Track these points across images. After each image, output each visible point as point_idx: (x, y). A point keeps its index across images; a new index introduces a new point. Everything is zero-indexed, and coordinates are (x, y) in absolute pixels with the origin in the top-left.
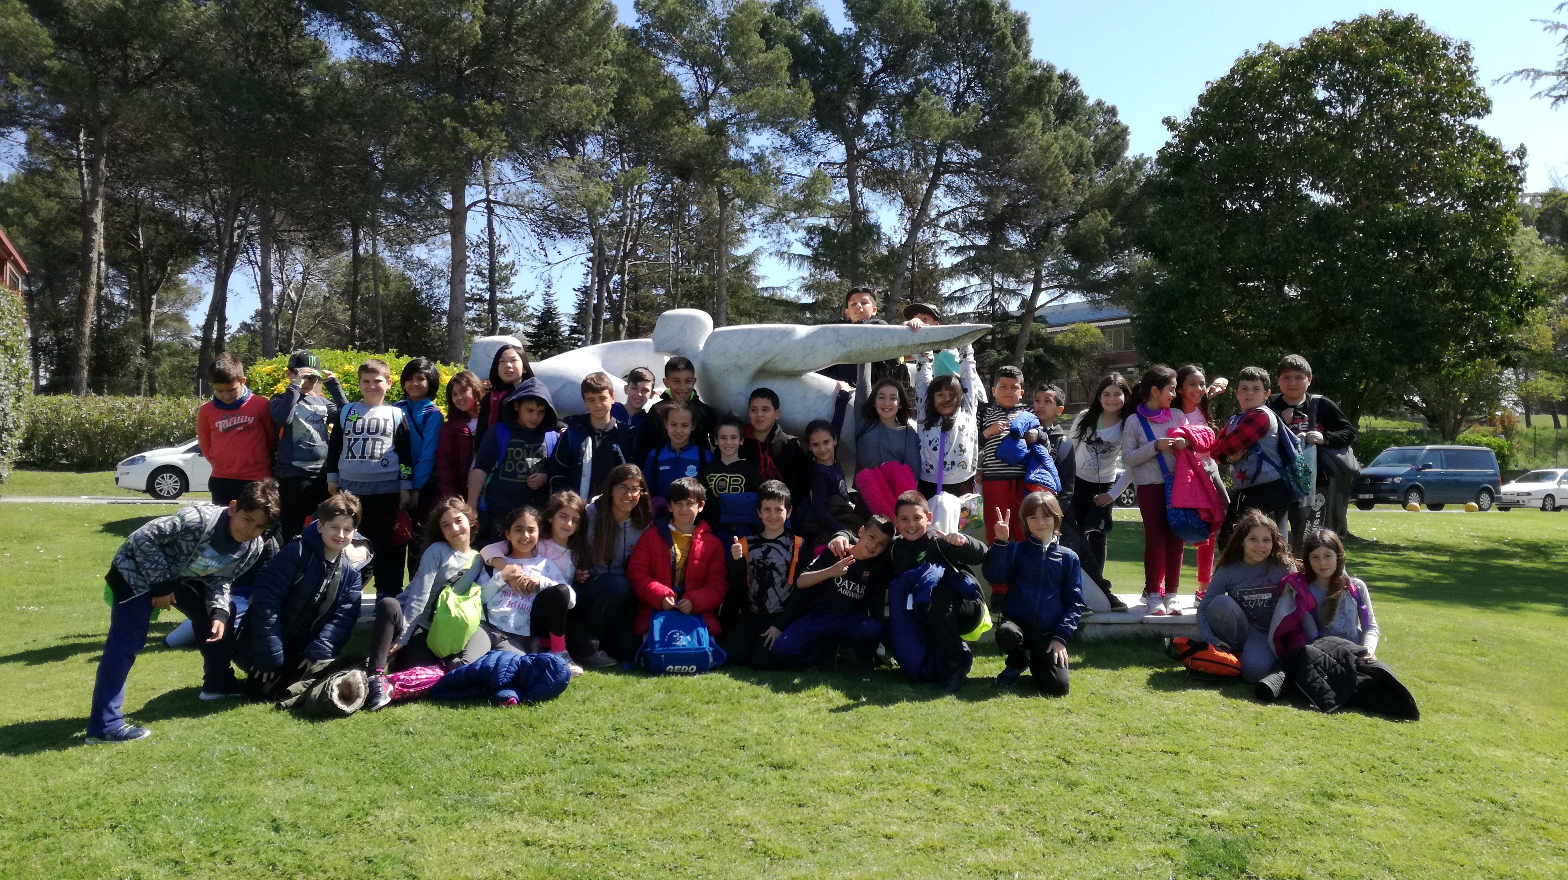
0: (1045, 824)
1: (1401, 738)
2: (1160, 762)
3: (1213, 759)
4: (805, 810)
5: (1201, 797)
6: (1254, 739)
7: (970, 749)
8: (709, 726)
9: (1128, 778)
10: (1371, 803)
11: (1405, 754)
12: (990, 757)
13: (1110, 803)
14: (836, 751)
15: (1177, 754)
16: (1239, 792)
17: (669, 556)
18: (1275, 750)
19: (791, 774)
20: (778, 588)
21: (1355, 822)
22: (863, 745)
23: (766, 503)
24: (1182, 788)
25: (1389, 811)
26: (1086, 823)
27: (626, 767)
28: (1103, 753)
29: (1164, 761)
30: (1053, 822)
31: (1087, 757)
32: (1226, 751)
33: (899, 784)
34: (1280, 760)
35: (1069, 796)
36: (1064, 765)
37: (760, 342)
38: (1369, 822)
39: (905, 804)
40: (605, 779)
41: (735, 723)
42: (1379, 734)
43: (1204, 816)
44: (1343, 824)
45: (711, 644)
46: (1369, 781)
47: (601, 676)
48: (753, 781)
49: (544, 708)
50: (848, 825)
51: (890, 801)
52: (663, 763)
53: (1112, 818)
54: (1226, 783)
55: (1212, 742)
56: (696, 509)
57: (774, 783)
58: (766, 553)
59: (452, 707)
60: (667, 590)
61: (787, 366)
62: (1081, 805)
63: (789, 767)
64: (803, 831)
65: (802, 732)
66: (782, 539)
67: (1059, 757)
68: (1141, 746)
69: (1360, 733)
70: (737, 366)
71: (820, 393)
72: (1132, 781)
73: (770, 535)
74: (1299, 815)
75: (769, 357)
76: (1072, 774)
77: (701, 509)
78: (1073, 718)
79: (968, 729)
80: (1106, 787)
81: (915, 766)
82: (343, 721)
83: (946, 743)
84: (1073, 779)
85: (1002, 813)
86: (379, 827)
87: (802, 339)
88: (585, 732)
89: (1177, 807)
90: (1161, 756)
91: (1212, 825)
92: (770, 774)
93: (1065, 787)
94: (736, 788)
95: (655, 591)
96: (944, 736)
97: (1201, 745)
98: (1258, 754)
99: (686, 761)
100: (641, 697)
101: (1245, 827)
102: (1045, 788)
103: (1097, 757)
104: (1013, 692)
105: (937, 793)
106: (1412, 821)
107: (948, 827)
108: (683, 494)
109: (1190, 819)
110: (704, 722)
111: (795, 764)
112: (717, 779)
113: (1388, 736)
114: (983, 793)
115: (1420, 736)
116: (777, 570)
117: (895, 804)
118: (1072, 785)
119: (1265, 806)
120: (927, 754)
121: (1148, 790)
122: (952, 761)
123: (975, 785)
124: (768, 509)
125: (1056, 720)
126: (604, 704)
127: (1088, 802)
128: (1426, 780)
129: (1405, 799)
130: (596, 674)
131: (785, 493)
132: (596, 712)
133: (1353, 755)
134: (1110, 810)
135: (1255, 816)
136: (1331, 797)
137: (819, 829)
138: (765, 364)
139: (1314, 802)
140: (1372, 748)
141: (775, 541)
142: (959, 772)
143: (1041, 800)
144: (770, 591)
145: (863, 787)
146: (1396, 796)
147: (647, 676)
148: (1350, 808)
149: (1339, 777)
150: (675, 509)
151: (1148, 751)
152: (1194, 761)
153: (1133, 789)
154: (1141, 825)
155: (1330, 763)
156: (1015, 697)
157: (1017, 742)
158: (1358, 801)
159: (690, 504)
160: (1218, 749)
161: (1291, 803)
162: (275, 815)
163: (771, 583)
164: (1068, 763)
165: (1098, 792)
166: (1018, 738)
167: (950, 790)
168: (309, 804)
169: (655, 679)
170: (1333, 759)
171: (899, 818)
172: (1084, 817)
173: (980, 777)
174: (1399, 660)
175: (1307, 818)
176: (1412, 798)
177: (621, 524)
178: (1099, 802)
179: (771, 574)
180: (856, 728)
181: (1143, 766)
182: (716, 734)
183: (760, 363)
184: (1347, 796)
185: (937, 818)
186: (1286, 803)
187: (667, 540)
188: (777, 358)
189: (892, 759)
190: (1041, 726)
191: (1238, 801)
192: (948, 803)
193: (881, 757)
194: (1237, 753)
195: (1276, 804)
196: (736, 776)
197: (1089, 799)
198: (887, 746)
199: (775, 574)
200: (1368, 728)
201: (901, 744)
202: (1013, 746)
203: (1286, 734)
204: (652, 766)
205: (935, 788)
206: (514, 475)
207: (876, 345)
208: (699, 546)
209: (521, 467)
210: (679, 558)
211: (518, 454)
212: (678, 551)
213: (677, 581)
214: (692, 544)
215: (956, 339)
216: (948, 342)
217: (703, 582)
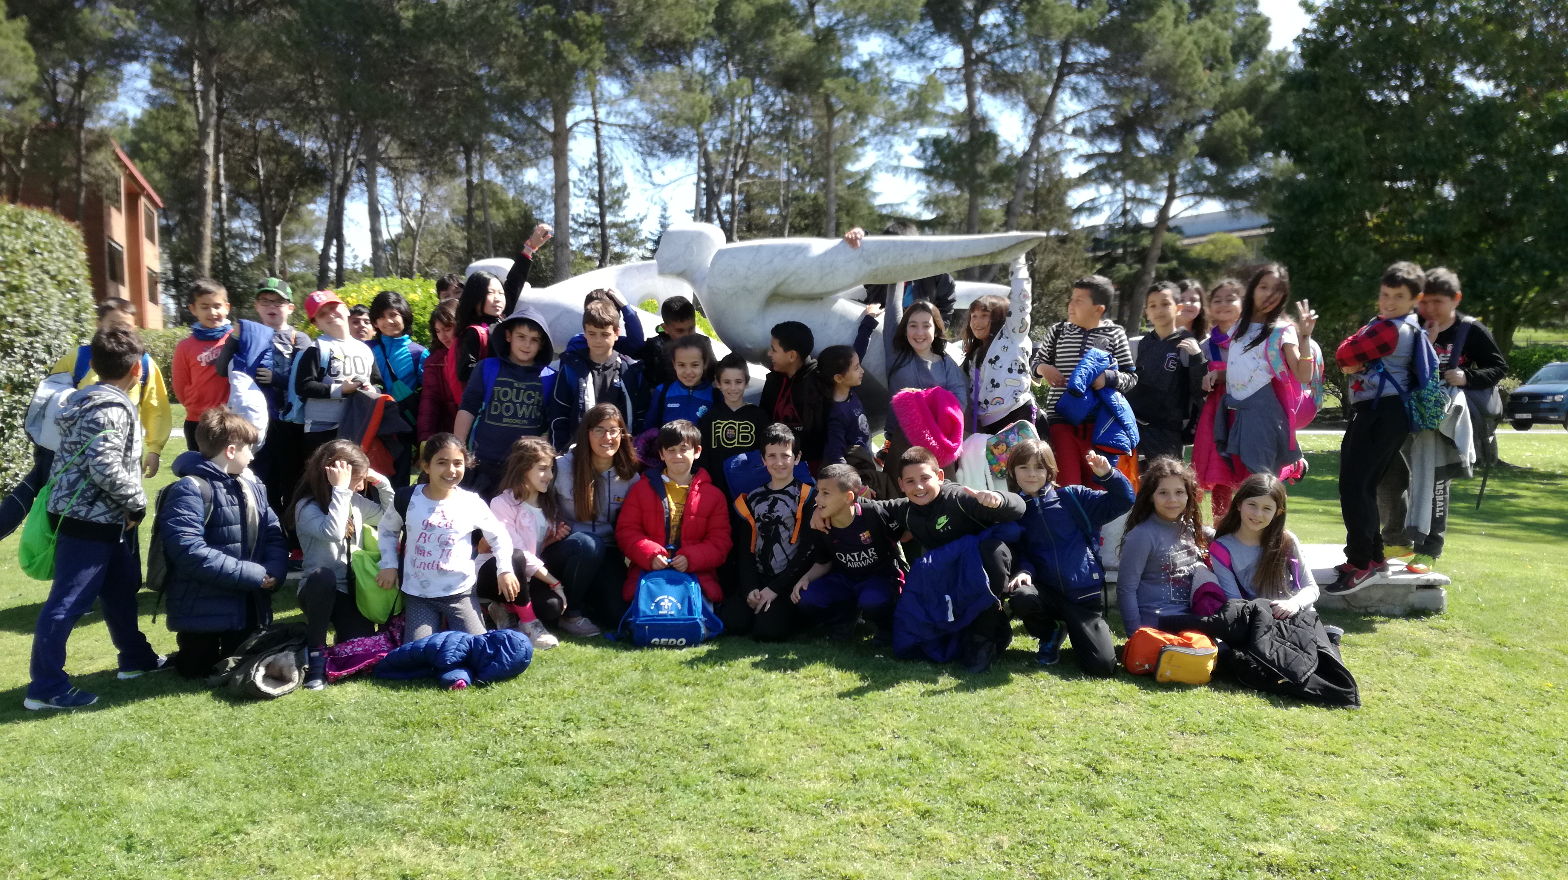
0: (1051, 863)
1: (1532, 738)
2: (1217, 773)
3: (1285, 768)
4: (755, 837)
5: (1263, 825)
6: (1343, 739)
7: (979, 754)
8: (675, 717)
9: (1172, 796)
10: (1484, 836)
11: (1537, 761)
12: (1003, 763)
13: (1142, 833)
14: (816, 754)
15: (1240, 761)
16: (1311, 818)
17: (662, 508)
18: (1366, 757)
19: (752, 785)
20: (785, 544)
21: (1460, 865)
22: (851, 746)
23: (770, 449)
24: (1238, 812)
25: (1506, 848)
26: (1106, 862)
27: (560, 773)
28: (1145, 760)
29: (1222, 771)
30: (1063, 859)
31: (1124, 765)
32: (1305, 756)
33: (880, 802)
34: (1372, 770)
35: (1090, 822)
36: (1094, 777)
37: (771, 261)
38: (1478, 864)
39: (881, 830)
40: (530, 788)
41: (707, 713)
42: (1504, 733)
43: (1260, 854)
44: (1444, 867)
46: (1484, 802)
47: (578, 648)
48: (704, 794)
49: (496, 690)
50: (802, 859)
51: (862, 825)
52: (605, 767)
53: (1140, 854)
54: (1296, 803)
55: (1289, 744)
56: (691, 455)
57: (729, 798)
58: (772, 507)
59: (393, 688)
60: (658, 547)
61: (804, 289)
62: (1103, 837)
63: (753, 776)
64: (743, 869)
65: (782, 727)
66: (790, 489)
67: (1089, 765)
68: (1198, 749)
69: (1480, 731)
70: (746, 289)
71: (843, 319)
72: (1176, 801)
73: (776, 485)
74: (1386, 853)
75: (782, 278)
76: (1100, 791)
77: (698, 456)
78: (1119, 710)
79: (984, 724)
80: (1140, 810)
81: (906, 776)
82: (265, 704)
83: (953, 745)
84: (1099, 797)
85: (998, 846)
86: (243, 850)
87: (819, 256)
88: (529, 723)
89: (1227, 840)
90: (1219, 765)
91: (1270, 866)
92: (727, 784)
93: (1088, 809)
94: (681, 803)
95: (646, 547)
96: (952, 734)
97: (1272, 747)
98: (1344, 762)
99: (633, 764)
100: (610, 678)
101: (1313, 870)
102: (1064, 809)
103: (1137, 766)
104: (1053, 672)
105: (924, 814)
106: (1537, 863)
107: (928, 865)
108: (674, 438)
109: (1242, 858)
110: (670, 711)
111: (761, 771)
112: (662, 790)
113: (1516, 735)
114: (982, 817)
115: (1557, 734)
116: (784, 524)
117: (868, 830)
118: (1097, 806)
119: (1342, 839)
120: (925, 759)
121: (1194, 815)
122: (954, 771)
123: (974, 805)
124: (773, 455)
125: (1095, 713)
126: (567, 686)
127: (1114, 831)
128: (1560, 801)
129: (1532, 829)
130: (573, 646)
131: (791, 437)
132: (553, 697)
133: (1468, 762)
134: (1139, 843)
135: (1328, 853)
136: (1432, 826)
137: (764, 865)
138: (778, 286)
139: (1409, 834)
140: (1493, 751)
141: (783, 491)
142: (958, 786)
143: (1054, 827)
144: (776, 548)
145: (835, 805)
146: (1519, 824)
147: (627, 649)
148: (1454, 844)
149: (1445, 797)
150: (666, 456)
151: (1204, 757)
152: (1260, 771)
153: (1174, 812)
154: (1177, 867)
155: (1437, 774)
156: (1055, 679)
157: (1041, 742)
158: (1467, 831)
159: (683, 451)
160: (1294, 755)
161: (1377, 836)
162: (132, 830)
163: (777, 538)
164: (1098, 773)
165: (1129, 816)
166: (1043, 737)
167: (940, 811)
168: (177, 815)
169: (637, 653)
170: (1442, 768)
171: (868, 851)
172: (1104, 853)
173: (982, 793)
174: (1538, 627)
175: (1395, 858)
176: (1540, 829)
178: (1127, 831)
179: (777, 529)
180: (850, 722)
181: (1194, 779)
182: (681, 727)
183: (772, 285)
184: (1453, 825)
185: (916, 851)
186: (1372, 834)
187: (660, 491)
188: (792, 279)
189: (882, 766)
190: (1075, 721)
191: (1309, 831)
192: (935, 830)
193: (869, 762)
194: (1319, 759)
195: (1359, 836)
196: (686, 786)
197: (1116, 826)
198: (879, 747)
199: (781, 528)
200: (1491, 723)
201: (898, 743)
202: (1035, 748)
203: (1385, 732)
204: (590, 770)
205: (922, 808)
206: (500, 418)
207: (906, 261)
208: (696, 499)
209: (508, 409)
210: (673, 513)
211: (505, 394)
212: (672, 504)
213: (672, 540)
214: (688, 496)
215: (1001, 252)
216: (992, 255)
217: (702, 537)
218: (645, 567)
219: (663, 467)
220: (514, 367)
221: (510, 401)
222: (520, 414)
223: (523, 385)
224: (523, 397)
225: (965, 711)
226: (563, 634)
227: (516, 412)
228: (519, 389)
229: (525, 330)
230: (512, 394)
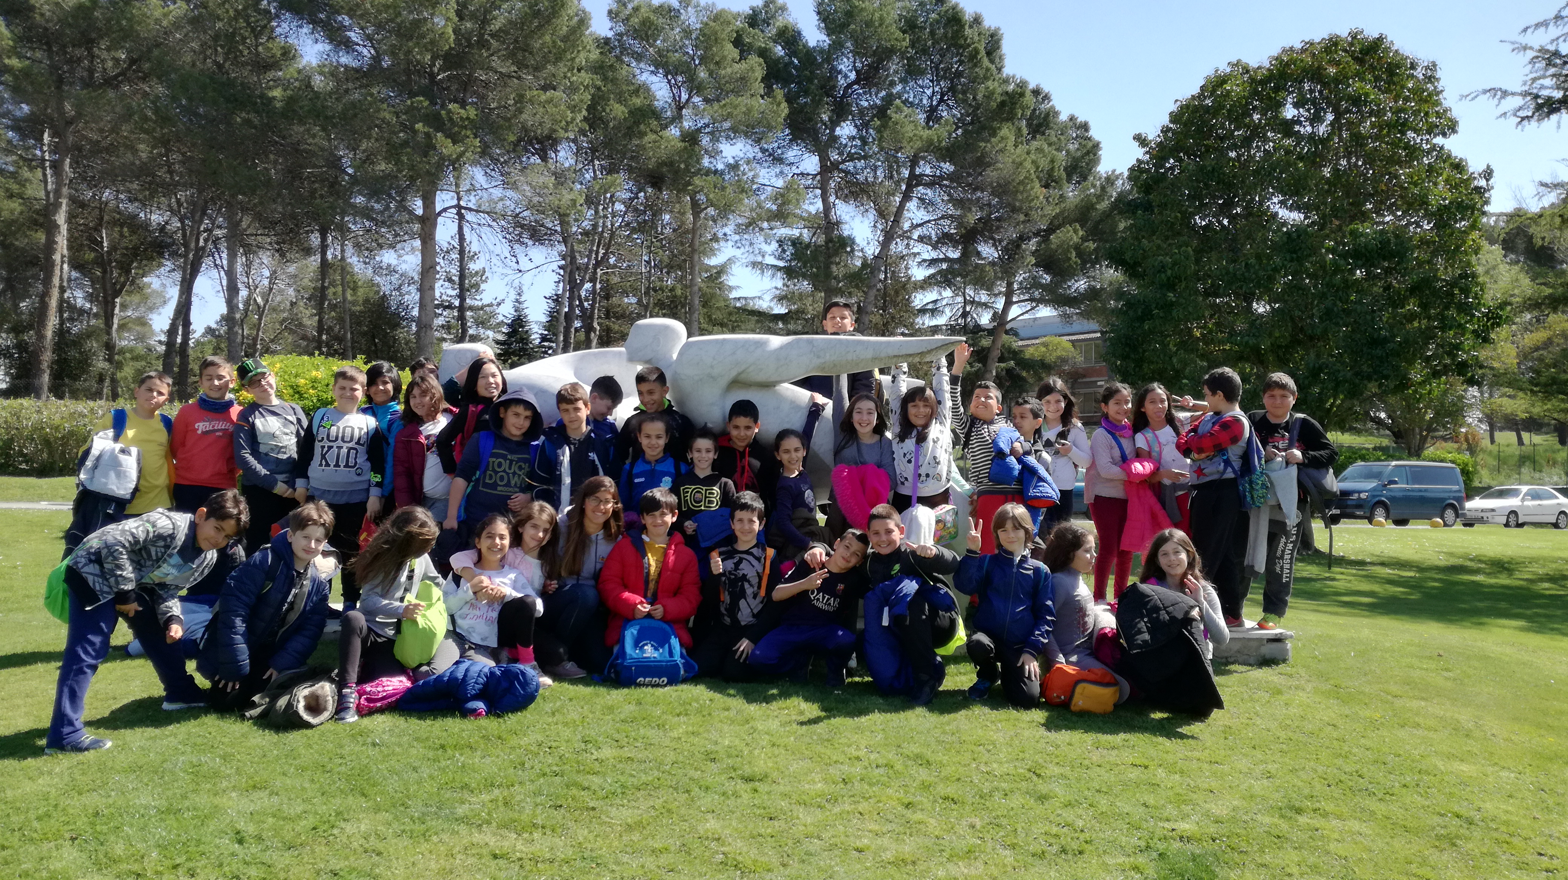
0: (1016, 837)
1: (1368, 753)
2: (1130, 775)
3: (1182, 772)
4: (776, 823)
5: (1170, 810)
6: (1223, 753)
7: (941, 762)
8: (680, 738)
9: (1098, 791)
10: (1339, 817)
11: (1372, 768)
12: (961, 770)
13: (1080, 817)
14: (806, 764)
15: (1146, 767)
16: (1207, 806)
17: (642, 566)
18: (1243, 764)
19: (762, 787)
20: (750, 599)
21: (1323, 836)
22: (835, 758)
23: (739, 514)
24: (1151, 802)
25: (1355, 825)
26: (1057, 836)
27: (596, 780)
28: (1073, 767)
29: (1134, 774)
30: (1023, 835)
31: (1057, 770)
32: (1195, 765)
33: (870, 797)
34: (1249, 774)
35: (1039, 809)
36: (1035, 778)
37: (734, 353)
38: (1336, 836)
39: (876, 817)
40: (574, 791)
41: (705, 735)
42: (1346, 749)
43: (1173, 830)
44: (1311, 837)
45: (682, 656)
46: (1336, 795)
47: (571, 687)
48: (724, 794)
49: (513, 720)
50: (819, 838)
51: (861, 814)
52: (633, 776)
53: (1082, 831)
54: (1195, 796)
55: (1181, 756)
56: (670, 519)
57: (745, 796)
58: (737, 565)
59: (420, 718)
60: (638, 598)
61: (761, 377)
62: (1051, 819)
63: (760, 780)
64: (774, 845)
65: (774, 745)
66: (755, 551)
67: (1029, 770)
68: (1111, 759)
69: (1327, 748)
70: (711, 377)
71: (794, 405)
72: (1102, 795)
73: (742, 546)
74: (1267, 829)
75: (743, 368)
76: (1043, 788)
77: (675, 519)
79: (939, 742)
80: (1076, 801)
81: (886, 779)
82: (309, 732)
83: (918, 756)
84: (1044, 792)
85: (972, 826)
86: (345, 840)
87: (776, 350)
88: (554, 744)
89: (1146, 821)
90: (1131, 770)
91: (1181, 838)
92: (741, 786)
93: (1035, 801)
94: (706, 801)
95: (626, 600)
96: (915, 749)
97: (1170, 758)
98: (1226, 768)
99: (656, 773)
100: (611, 709)
101: (1214, 841)
102: (1016, 801)
103: (1067, 771)
104: (984, 703)
105: (908, 806)
106: (1378, 835)
107: (919, 841)
108: (654, 505)
109: (1159, 833)
110: (675, 734)
111: (766, 776)
112: (688, 791)
113: (1355, 750)
114: (954, 806)
115: (1386, 749)
116: (749, 582)
117: (866, 817)
118: (1042, 798)
119: (1233, 820)
120: (898, 767)
121: (1118, 804)
122: (923, 774)
123: (946, 798)
124: (741, 520)
125: (1026, 733)
126: (574, 716)
127: (1059, 815)
128: (1392, 795)
129: (1373, 813)
130: (566, 685)
131: (759, 505)
132: (566, 724)
133: (1320, 769)
134: (1080, 823)
135: (1224, 829)
136: (1299, 811)
137: (790, 842)
138: (739, 374)
139: (1282, 816)
140: (1339, 762)
141: (747, 552)
142: (930, 786)
143: (1012, 813)
144: (742, 603)
145: (834, 800)
146: (1363, 810)
147: (617, 688)
148: (1318, 822)
149: (1306, 791)
150: (648, 520)
151: (1117, 765)
152: (1164, 775)
153: (1103, 803)
154: (1111, 839)
155: (1298, 777)
156: (986, 710)
157: (987, 755)
158: (1325, 815)
159: (663, 514)
161: (1259, 817)
162: (239, 828)
163: (743, 594)
164: (1039, 776)
165: (1068, 805)
166: (989, 751)
167: (921, 803)
168: (274, 816)
169: (625, 691)
170: (1301, 773)
171: (870, 831)
172: (1055, 830)
173: (951, 790)
174: (1365, 674)
175: (1275, 832)
176: (1379, 813)
177: (593, 537)
178: (1069, 815)
179: (743, 585)
180: (828, 740)
181: (1113, 779)
182: (687, 746)
183: (733, 374)
184: (1315, 810)
185: (908, 832)
186: (1255, 817)
187: (641, 550)
188: (751, 369)
189: (864, 772)
190: (1012, 739)
191: (1207, 814)
192: (919, 816)
193: (853, 769)
194: (1206, 766)
195: (1245, 818)
196: (707, 788)
197: (1060, 812)
198: (858, 759)
199: (746, 585)
200: (1335, 742)
201: (873, 757)
202: (984, 759)
203: (1254, 748)
204: (623, 779)
205: (906, 801)
206: (494, 486)
207: (850, 357)
208: (672, 558)
209: (502, 478)
210: (653, 569)
211: (500, 465)
212: (652, 562)
213: (649, 595)
214: (666, 555)
215: (930, 352)
216: (922, 354)
217: (676, 592)
218: (628, 616)
219: (644, 528)
220: (507, 440)
221: (504, 471)
222: (513, 483)
223: (514, 457)
224: (514, 468)
225: (922, 732)
226: (557, 677)
227: (509, 481)
228: (511, 461)
229: (520, 409)
230: (505, 465)
